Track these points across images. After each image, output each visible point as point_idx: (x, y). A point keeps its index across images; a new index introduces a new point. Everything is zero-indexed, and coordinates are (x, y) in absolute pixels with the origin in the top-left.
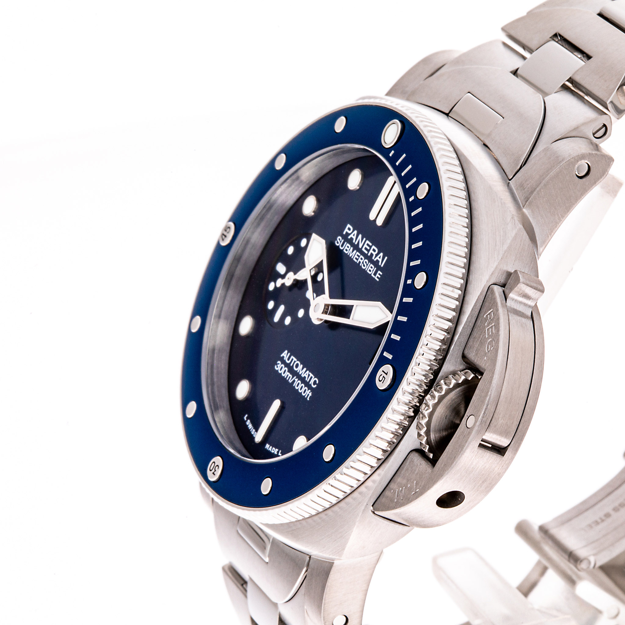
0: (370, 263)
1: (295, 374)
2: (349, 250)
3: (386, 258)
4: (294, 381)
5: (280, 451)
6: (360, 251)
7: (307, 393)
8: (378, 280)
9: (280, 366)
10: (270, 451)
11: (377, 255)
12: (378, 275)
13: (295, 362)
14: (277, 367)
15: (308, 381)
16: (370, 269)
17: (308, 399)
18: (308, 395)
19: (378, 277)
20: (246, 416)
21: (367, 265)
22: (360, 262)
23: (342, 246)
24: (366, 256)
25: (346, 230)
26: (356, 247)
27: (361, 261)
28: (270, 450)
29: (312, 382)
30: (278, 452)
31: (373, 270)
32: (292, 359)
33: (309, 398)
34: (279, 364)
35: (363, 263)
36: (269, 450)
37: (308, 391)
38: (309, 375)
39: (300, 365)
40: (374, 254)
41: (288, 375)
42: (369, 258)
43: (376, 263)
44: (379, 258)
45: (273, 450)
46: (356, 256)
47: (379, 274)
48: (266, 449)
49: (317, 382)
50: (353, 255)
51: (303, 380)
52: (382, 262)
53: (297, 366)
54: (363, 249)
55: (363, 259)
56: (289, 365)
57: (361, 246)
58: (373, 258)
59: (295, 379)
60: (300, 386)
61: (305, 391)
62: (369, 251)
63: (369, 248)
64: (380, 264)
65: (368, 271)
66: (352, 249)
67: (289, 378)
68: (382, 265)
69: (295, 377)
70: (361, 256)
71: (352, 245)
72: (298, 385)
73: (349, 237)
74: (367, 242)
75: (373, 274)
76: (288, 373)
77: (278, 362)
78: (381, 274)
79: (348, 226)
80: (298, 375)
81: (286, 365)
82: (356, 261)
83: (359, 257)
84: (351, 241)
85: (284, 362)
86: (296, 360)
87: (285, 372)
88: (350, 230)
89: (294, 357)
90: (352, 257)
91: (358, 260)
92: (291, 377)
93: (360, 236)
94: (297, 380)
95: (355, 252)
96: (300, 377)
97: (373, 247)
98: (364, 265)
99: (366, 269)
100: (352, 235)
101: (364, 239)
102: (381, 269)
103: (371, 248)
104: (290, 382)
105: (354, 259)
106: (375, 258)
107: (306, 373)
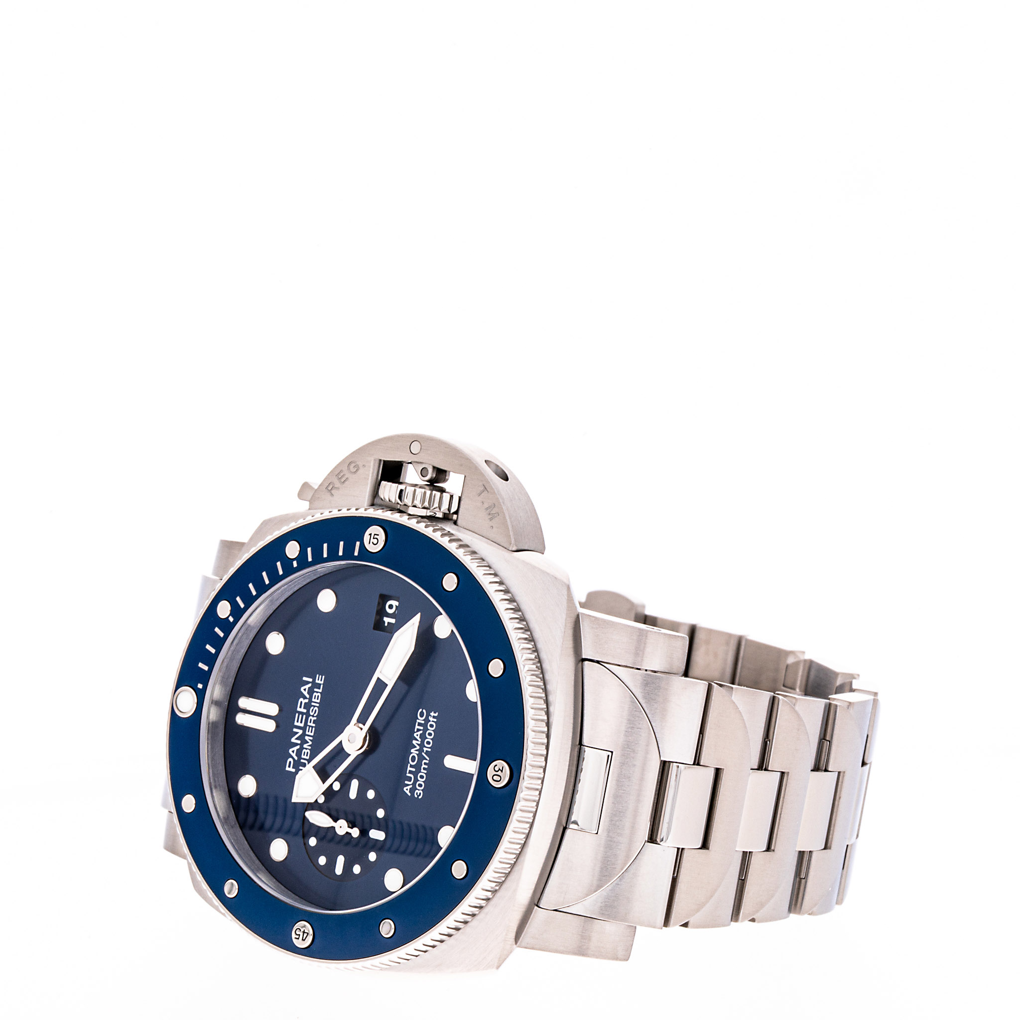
0: (313, 704)
1: (421, 758)
2: (306, 749)
3: (305, 679)
4: (427, 753)
6: (304, 729)
7: (433, 721)
8: (323, 677)
9: (419, 790)
11: (305, 698)
12: (319, 682)
13: (411, 766)
16: (317, 698)
17: (436, 715)
18: (434, 717)
21: (314, 706)
22: (314, 722)
23: (305, 765)
24: (308, 715)
25: (291, 769)
26: (302, 738)
27: (313, 719)
31: (317, 692)
32: (410, 772)
35: (313, 716)
37: (430, 721)
38: (418, 730)
39: (412, 753)
41: (424, 769)
42: (308, 706)
43: (311, 692)
44: (305, 690)
49: (420, 710)
50: (310, 740)
51: (423, 737)
52: (308, 683)
53: (413, 759)
54: (302, 725)
55: (311, 717)
56: (415, 774)
57: (300, 732)
58: (307, 701)
59: (425, 752)
60: (429, 739)
61: (432, 726)
62: (303, 713)
63: (301, 716)
64: (310, 685)
65: (318, 701)
66: (305, 746)
67: (425, 764)
68: (310, 680)
69: (423, 754)
70: (309, 724)
71: (302, 748)
72: (428, 743)
73: (296, 758)
74: (296, 723)
75: (319, 689)
76: (422, 771)
77: (416, 796)
78: (318, 676)
79: (287, 769)
80: (421, 750)
81: (416, 780)
82: (314, 729)
83: (310, 726)
84: (299, 753)
85: (414, 784)
86: (409, 765)
87: (422, 777)
88: (290, 762)
89: (408, 772)
90: (311, 738)
91: (312, 727)
92: (424, 761)
93: (293, 740)
94: (425, 749)
95: (307, 738)
96: (422, 745)
97: (299, 709)
98: (315, 713)
99: (318, 705)
100: (294, 755)
101: (295, 730)
102: (314, 680)
103: (300, 713)
104: (428, 759)
105: (312, 734)
106: (306, 698)
107: (416, 737)
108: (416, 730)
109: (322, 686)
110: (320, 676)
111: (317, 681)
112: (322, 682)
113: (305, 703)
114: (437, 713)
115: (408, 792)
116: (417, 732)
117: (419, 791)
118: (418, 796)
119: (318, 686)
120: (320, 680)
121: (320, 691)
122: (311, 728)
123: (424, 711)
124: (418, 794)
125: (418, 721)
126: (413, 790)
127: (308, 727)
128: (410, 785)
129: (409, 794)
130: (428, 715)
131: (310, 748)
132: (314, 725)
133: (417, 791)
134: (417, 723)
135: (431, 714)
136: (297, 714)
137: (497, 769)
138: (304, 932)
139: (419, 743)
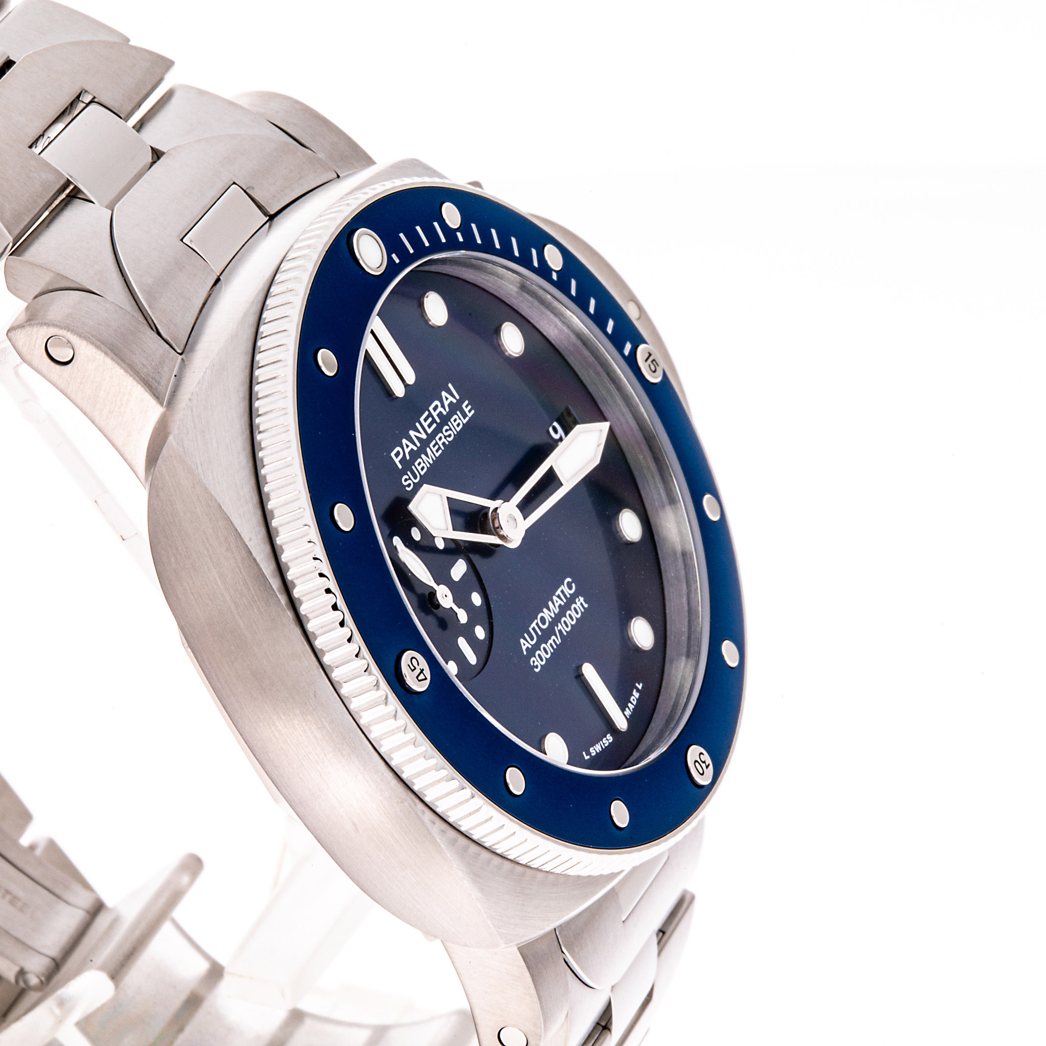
0: (449, 423)
1: (552, 630)
2: (424, 462)
3: (450, 385)
4: (561, 633)
5: (637, 685)
6: (431, 437)
7: (579, 607)
8: (473, 412)
9: (537, 661)
10: (633, 707)
11: (443, 406)
12: (467, 410)
13: (537, 624)
14: (537, 667)
15: (565, 601)
16: (457, 423)
18: (581, 604)
19: (470, 411)
20: (584, 753)
21: (451, 429)
22: (444, 444)
23: (415, 476)
24: (438, 430)
25: (397, 461)
26: (425, 444)
27: (443, 440)
29: (568, 592)
30: (637, 690)
31: (459, 418)
32: (535, 630)
33: (586, 603)
34: (534, 662)
35: (445, 437)
36: (632, 710)
37: (576, 603)
38: (559, 597)
39: (543, 612)
40: (440, 409)
41: (551, 645)
42: (445, 419)
43: (455, 408)
44: (448, 399)
45: (634, 700)
46: (434, 450)
47: (467, 406)
49: (570, 580)
50: (431, 457)
51: (563, 609)
52: (453, 395)
53: (543, 621)
54: (429, 431)
55: (442, 435)
56: (539, 638)
57: (424, 435)
58: (444, 412)
59: (559, 629)
60: (568, 621)
61: (576, 611)
62: (434, 419)
63: (431, 419)
64: (454, 401)
65: (458, 430)
66: (423, 457)
67: (554, 641)
68: (458, 397)
69: (556, 628)
70: (437, 438)
71: (419, 454)
72: (566, 624)
73: (408, 458)
74: (422, 420)
75: (464, 419)
76: (548, 644)
77: (532, 664)
78: (467, 402)
79: (393, 454)
81: (536, 647)
82: (441, 451)
83: (437, 443)
84: (415, 455)
85: (534, 648)
86: (536, 620)
87: (546, 651)
88: (399, 452)
89: (532, 626)
90: (434, 459)
91: (440, 447)
92: (554, 637)
93: (412, 433)
94: (560, 627)
95: (428, 449)
96: (556, 620)
97: (431, 409)
98: (449, 437)
99: (456, 433)
100: (407, 451)
101: (417, 424)
102: (461, 401)
103: (431, 414)
104: (560, 640)
105: (437, 455)
106: (445, 409)
107: (555, 602)
108: (557, 594)
109: (468, 418)
110: (469, 407)
111: (464, 407)
112: (470, 415)
113: (441, 412)
115: (524, 648)
117: (537, 663)
119: (465, 416)
121: (465, 421)
122: (437, 446)
123: (573, 585)
124: (535, 665)
125: (563, 587)
126: (532, 652)
127: (435, 441)
128: (529, 644)
129: (525, 653)
131: (428, 466)
132: (443, 448)
133: (534, 659)
134: (560, 589)
135: (580, 598)
136: (427, 412)
137: (702, 758)
138: (422, 671)
139: (556, 612)
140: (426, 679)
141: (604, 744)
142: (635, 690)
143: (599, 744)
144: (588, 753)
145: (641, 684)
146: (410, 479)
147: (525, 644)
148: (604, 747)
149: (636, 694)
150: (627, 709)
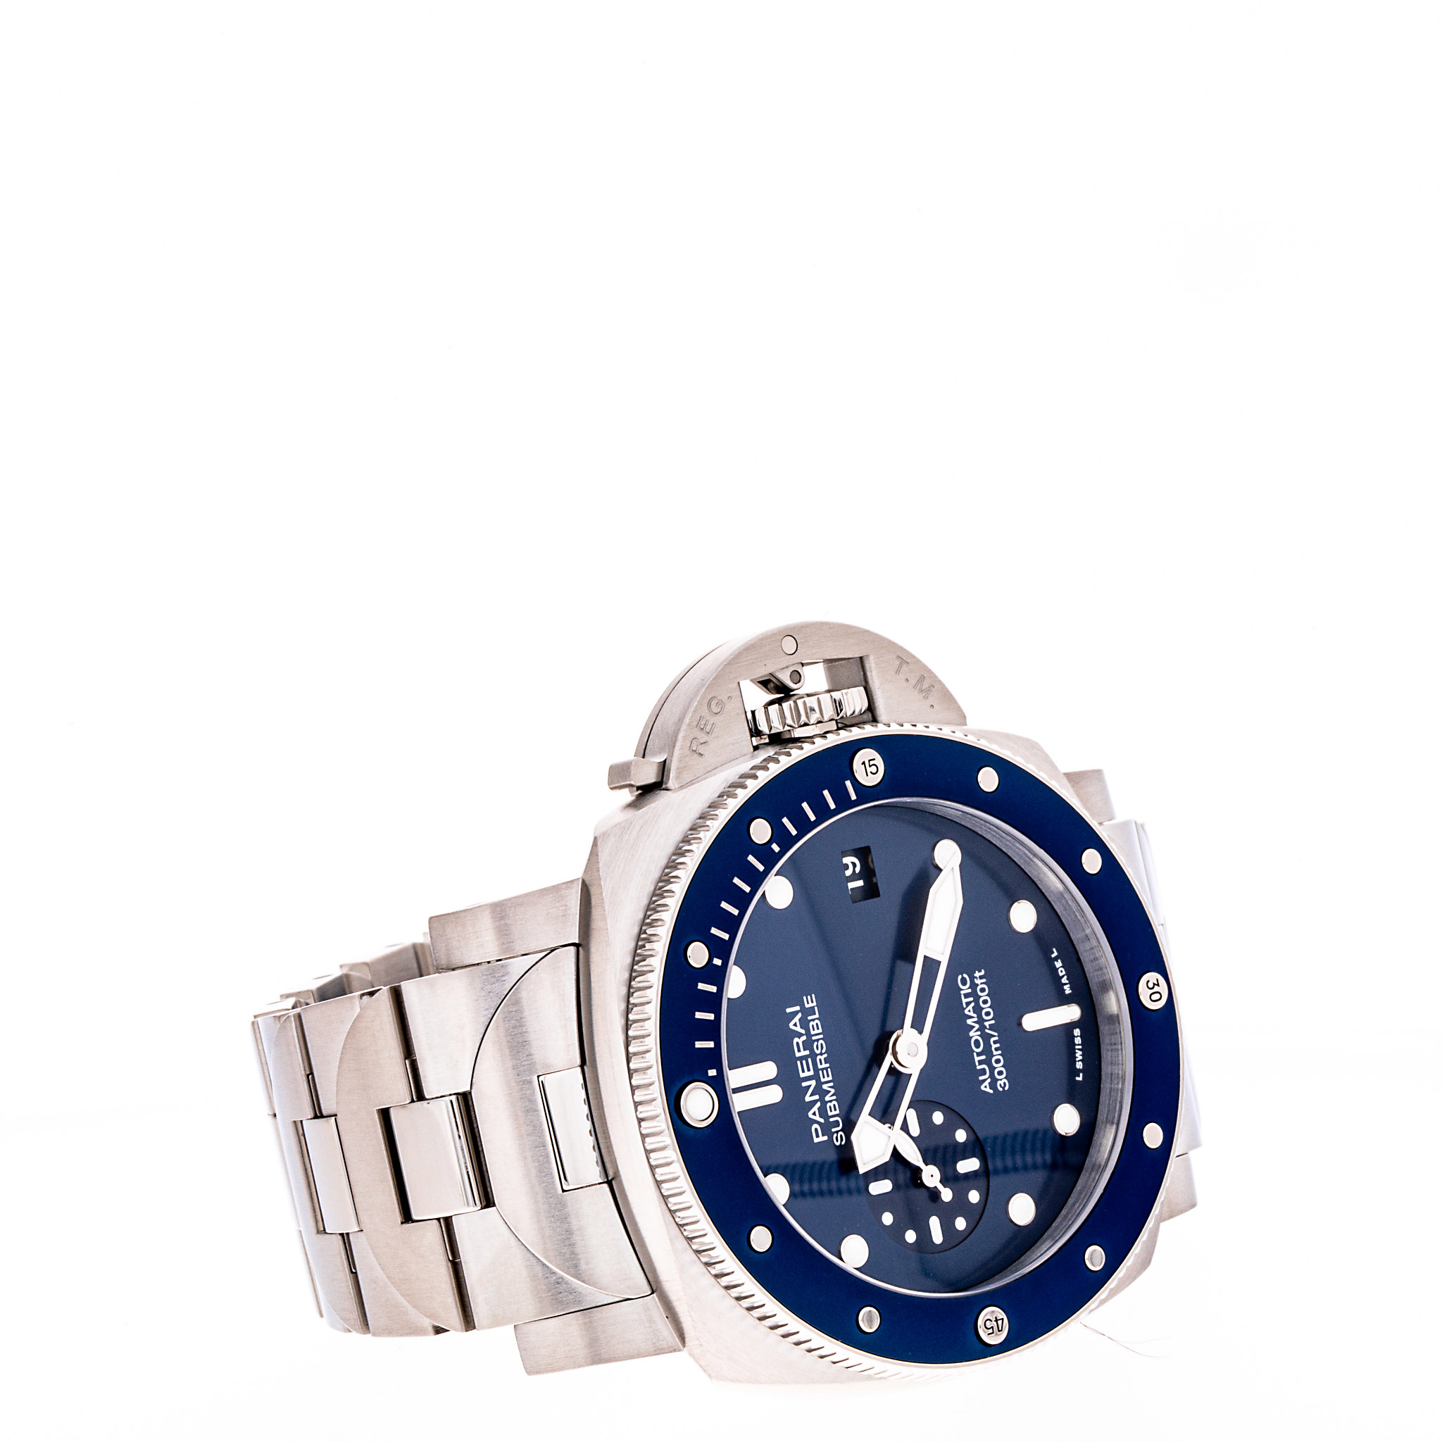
0: (814, 1038)
1: (986, 1038)
2: (831, 1101)
3: (789, 1010)
4: (991, 1027)
6: (816, 1077)
7: (981, 984)
8: (813, 996)
9: (1001, 1080)
11: (800, 1035)
12: (811, 1005)
13: (979, 1054)
14: (1005, 1084)
15: (972, 999)
16: (816, 1027)
17: (983, 973)
18: (981, 977)
20: (1077, 1078)
21: (818, 1040)
22: (825, 1061)
23: (837, 1124)
24: (813, 1055)
25: (821, 1138)
26: (819, 1090)
27: (822, 1058)
28: (1067, 979)
29: (968, 987)
30: (1056, 959)
31: (813, 1020)
32: (981, 1062)
35: (821, 1054)
37: (978, 985)
38: (968, 1004)
39: (972, 1037)
40: (800, 1042)
41: (997, 1049)
42: (808, 1045)
43: (804, 1023)
44: (796, 1025)
45: (1062, 972)
46: (826, 1078)
47: (808, 1002)
48: (1071, 988)
49: (960, 977)
50: (830, 1087)
51: (978, 1009)
52: (796, 1013)
53: (977, 1044)
54: (811, 1073)
55: (819, 1057)
56: (987, 1062)
57: (813, 1083)
58: (804, 1038)
59: (988, 1027)
60: (986, 1008)
61: (983, 990)
62: (805, 1058)
63: (804, 1062)
64: (800, 1015)
65: (820, 1031)
66: (827, 1098)
67: (995, 1042)
68: (798, 1008)
69: (987, 1031)
70: (820, 1067)
71: (824, 1103)
72: (988, 1014)
73: (822, 1120)
74: (802, 1075)
75: (815, 1014)
76: (995, 1053)
77: (1001, 1089)
78: (805, 998)
79: (816, 1140)
80: (982, 1028)
81: (992, 1069)
82: (829, 1070)
83: (822, 1070)
84: (823, 1112)
85: (992, 1075)
86: (975, 1054)
87: (998, 1061)
88: (816, 1130)
89: (977, 1064)
90: (831, 1084)
91: (826, 1069)
92: (992, 1040)
93: (808, 1099)
94: (987, 1024)
95: (825, 1087)
96: (981, 1021)
97: (798, 1055)
98: (822, 1049)
99: (821, 1036)
100: (817, 1118)
101: (804, 1084)
102: (802, 1005)
103: (801, 1058)
104: (996, 1034)
105: (830, 1078)
106: (802, 1035)
107: (969, 1014)
108: (965, 1006)
109: (816, 1008)
110: (809, 997)
111: (807, 1006)
112: (815, 1004)
113: (803, 1042)
114: (983, 970)
115: (989, 1091)
116: (967, 1006)
117: (1003, 1082)
118: (1003, 1088)
119: (811, 1010)
120: (810, 1002)
121: (817, 1016)
122: (825, 1071)
123: (965, 975)
124: (1003, 1086)
125: (962, 992)
126: (993, 1085)
127: (821, 1072)
128: (985, 1080)
129: (991, 1091)
130: (972, 978)
131: (834, 1097)
132: (828, 1065)
133: (999, 1082)
134: (963, 997)
135: (975, 975)
136: (799, 1062)
137: (1151, 985)
138: (996, 1320)
139: (976, 1019)
140: (1003, 1319)
141: (1079, 1045)
142: (1055, 962)
143: (1077, 1051)
144: (1077, 1072)
145: (1054, 950)
146: (837, 1132)
147: (986, 1087)
148: (1080, 1047)
149: (1058, 964)
150: (1065, 987)
